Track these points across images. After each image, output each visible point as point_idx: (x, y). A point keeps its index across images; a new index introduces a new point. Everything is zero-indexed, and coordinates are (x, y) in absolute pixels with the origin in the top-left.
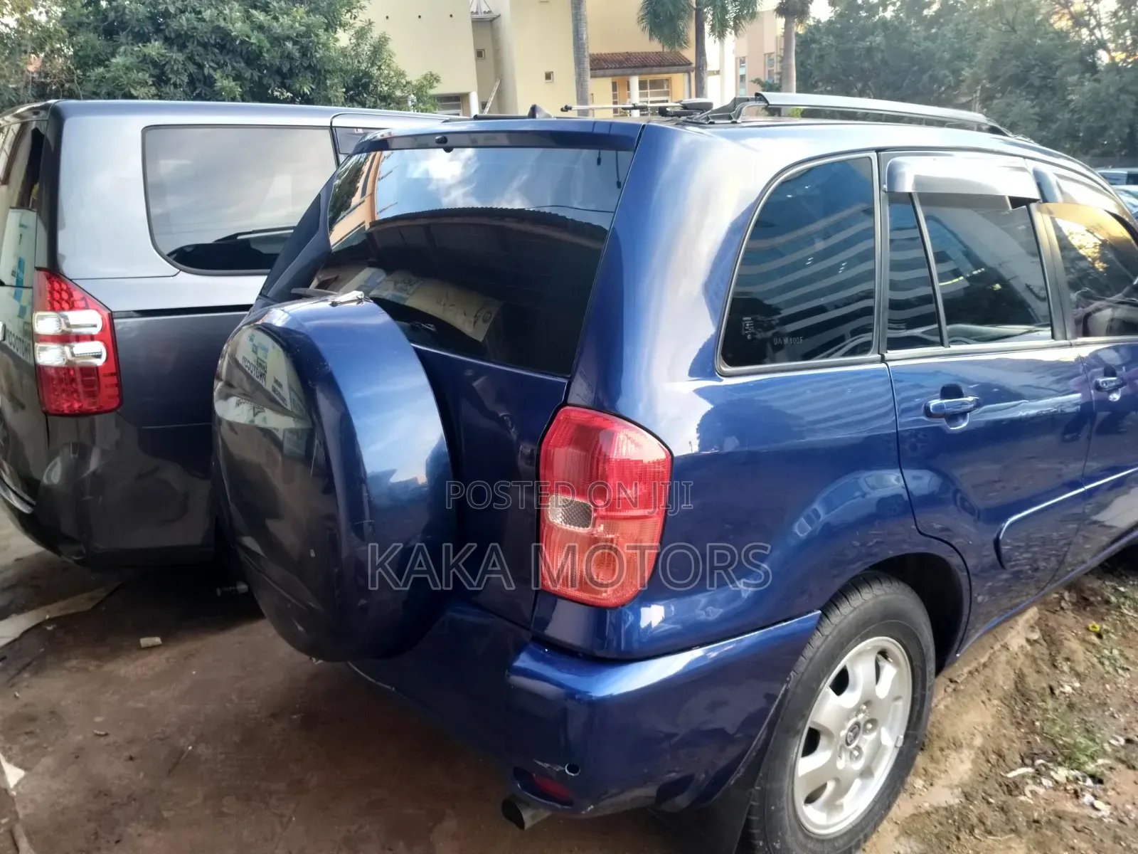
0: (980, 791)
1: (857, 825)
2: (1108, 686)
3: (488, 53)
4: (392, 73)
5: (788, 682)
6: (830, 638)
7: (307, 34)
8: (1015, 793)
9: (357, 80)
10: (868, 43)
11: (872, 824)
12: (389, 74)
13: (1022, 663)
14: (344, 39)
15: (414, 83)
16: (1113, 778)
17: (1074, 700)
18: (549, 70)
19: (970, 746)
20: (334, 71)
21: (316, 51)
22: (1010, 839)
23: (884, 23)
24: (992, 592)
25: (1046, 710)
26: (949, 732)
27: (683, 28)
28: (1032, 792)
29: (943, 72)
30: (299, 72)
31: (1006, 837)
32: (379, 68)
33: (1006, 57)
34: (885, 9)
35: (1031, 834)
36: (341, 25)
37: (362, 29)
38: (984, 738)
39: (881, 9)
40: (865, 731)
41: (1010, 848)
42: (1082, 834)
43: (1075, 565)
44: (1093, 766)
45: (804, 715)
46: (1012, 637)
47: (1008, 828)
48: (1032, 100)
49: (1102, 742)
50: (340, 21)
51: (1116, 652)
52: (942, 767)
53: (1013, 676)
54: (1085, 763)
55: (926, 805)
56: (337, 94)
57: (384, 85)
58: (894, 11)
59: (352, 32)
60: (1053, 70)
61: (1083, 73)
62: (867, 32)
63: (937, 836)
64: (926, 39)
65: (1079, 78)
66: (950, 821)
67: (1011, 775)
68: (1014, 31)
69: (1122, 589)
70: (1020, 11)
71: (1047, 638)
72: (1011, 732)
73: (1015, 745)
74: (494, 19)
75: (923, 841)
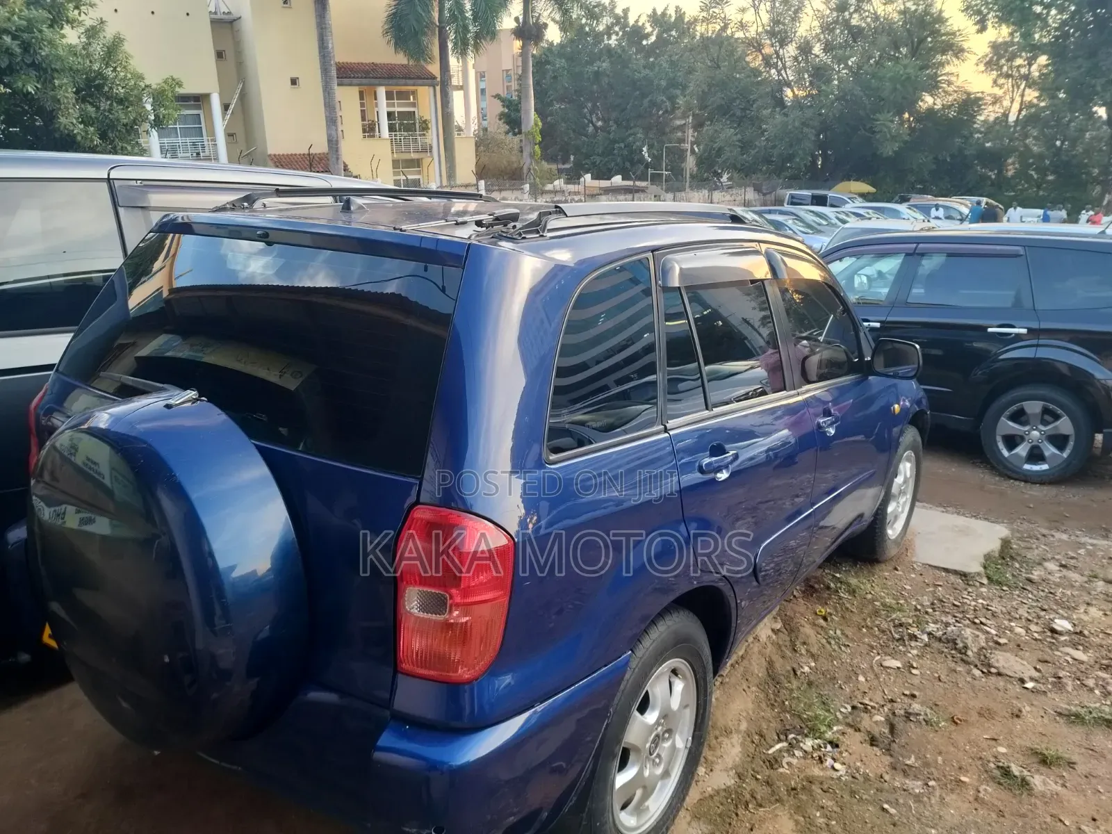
0: (750, 770)
1: (661, 819)
2: (835, 663)
3: (229, 54)
4: (129, 76)
5: (609, 717)
6: (637, 670)
7: (29, 29)
8: (776, 766)
9: (89, 81)
10: (596, 68)
11: (672, 817)
12: (126, 76)
13: (770, 651)
14: (71, 36)
15: (154, 86)
16: (846, 741)
17: (812, 678)
18: (294, 76)
19: (738, 731)
20: (63, 70)
21: (40, 48)
22: (775, 808)
23: (609, 49)
24: (750, 598)
25: (792, 690)
26: (721, 722)
27: (427, 44)
28: (787, 763)
29: (661, 98)
30: (21, 69)
31: (773, 807)
32: (115, 70)
33: (713, 89)
34: (609, 38)
35: (792, 801)
36: (68, 22)
37: (93, 28)
38: (748, 721)
39: (606, 37)
40: (664, 739)
41: (777, 815)
42: (828, 794)
43: (809, 566)
44: (830, 733)
45: (619, 741)
46: (761, 629)
47: (773, 799)
48: (735, 128)
49: (835, 712)
50: (67, 17)
51: (838, 632)
52: (719, 753)
53: (764, 664)
54: (825, 732)
55: (709, 789)
56: (67, 95)
57: (120, 88)
58: (617, 40)
59: (82, 30)
60: (750, 103)
61: (774, 107)
62: (594, 58)
63: (720, 815)
64: (645, 67)
65: (772, 111)
66: (729, 800)
67: (770, 752)
68: (719, 67)
69: (838, 575)
70: (723, 50)
71: (787, 627)
72: (768, 713)
73: (771, 725)
74: (235, 20)
75: (710, 822)
